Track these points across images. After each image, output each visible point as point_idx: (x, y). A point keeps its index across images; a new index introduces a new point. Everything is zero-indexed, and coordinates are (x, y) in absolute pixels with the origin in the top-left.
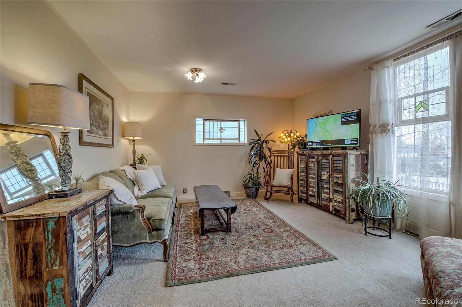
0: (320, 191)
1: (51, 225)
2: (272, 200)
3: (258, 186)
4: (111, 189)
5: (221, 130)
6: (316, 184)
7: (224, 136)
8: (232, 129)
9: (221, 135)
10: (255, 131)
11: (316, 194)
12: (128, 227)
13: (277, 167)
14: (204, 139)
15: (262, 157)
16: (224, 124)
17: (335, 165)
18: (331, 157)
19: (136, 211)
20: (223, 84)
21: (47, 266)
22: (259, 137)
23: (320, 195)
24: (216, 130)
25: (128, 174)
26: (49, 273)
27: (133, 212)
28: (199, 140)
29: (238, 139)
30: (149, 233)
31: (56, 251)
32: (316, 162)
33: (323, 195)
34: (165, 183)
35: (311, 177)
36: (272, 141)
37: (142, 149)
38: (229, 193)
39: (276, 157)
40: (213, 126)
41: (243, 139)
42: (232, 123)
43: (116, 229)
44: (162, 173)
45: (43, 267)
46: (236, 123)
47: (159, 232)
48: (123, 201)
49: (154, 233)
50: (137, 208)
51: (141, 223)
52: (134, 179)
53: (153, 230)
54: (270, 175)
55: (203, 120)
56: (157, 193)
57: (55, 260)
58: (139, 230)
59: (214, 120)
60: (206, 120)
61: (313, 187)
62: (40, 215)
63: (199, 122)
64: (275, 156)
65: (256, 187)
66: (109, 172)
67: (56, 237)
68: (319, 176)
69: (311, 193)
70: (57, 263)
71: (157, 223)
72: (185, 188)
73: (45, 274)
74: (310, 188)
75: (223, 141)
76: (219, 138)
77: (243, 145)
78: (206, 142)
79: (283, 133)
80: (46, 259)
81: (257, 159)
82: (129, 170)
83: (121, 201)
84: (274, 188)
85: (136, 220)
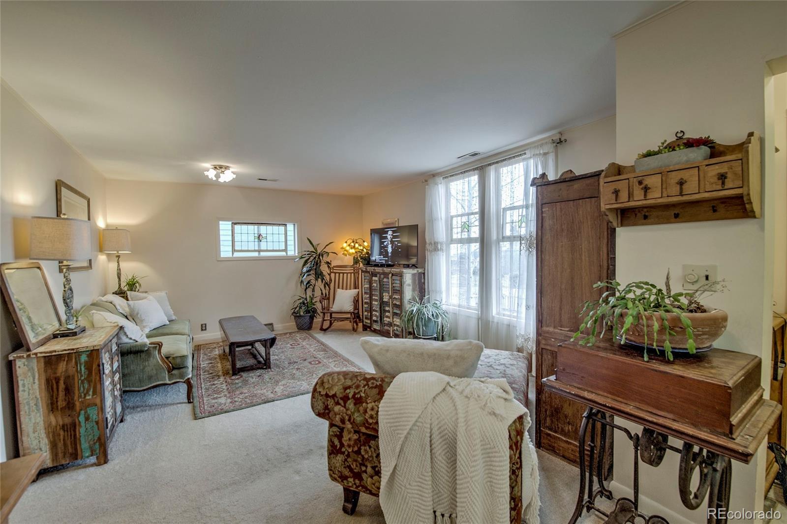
0: (382, 315)
1: (84, 358)
2: (332, 331)
3: (312, 313)
4: (120, 325)
5: (259, 237)
6: (379, 307)
7: (263, 246)
8: (276, 238)
9: (259, 245)
10: (308, 239)
11: (379, 319)
12: (142, 367)
13: (339, 288)
14: (234, 251)
15: (319, 275)
16: (263, 229)
17: (394, 285)
18: (390, 275)
19: (151, 349)
20: (260, 179)
21: (80, 397)
22: (315, 249)
23: (383, 321)
24: (251, 238)
25: (118, 307)
26: (82, 402)
27: (147, 350)
28: (225, 251)
29: (286, 250)
30: (169, 372)
31: (89, 382)
32: (378, 281)
33: (385, 319)
34: (174, 318)
35: (374, 299)
36: (332, 252)
38: (273, 326)
39: (337, 275)
40: (246, 234)
41: (293, 251)
42: (276, 228)
43: (126, 371)
45: (76, 398)
46: (282, 228)
47: (182, 370)
48: (133, 338)
49: (175, 372)
50: (153, 345)
51: (158, 362)
53: (174, 368)
54: (329, 299)
55: (230, 223)
56: (166, 331)
57: (88, 391)
58: (156, 370)
59: (248, 223)
60: (236, 224)
61: (376, 311)
62: (73, 349)
63: (225, 227)
64: (335, 273)
65: (309, 314)
66: (91, 305)
67: (89, 368)
68: (381, 298)
69: (374, 318)
70: (91, 393)
71: (178, 360)
72: (205, 323)
73: (77, 404)
74: (374, 313)
75: (263, 254)
76: (257, 248)
77: (292, 258)
78: (236, 255)
79: (346, 242)
80: (79, 390)
81: (312, 277)
82: (118, 301)
83: (131, 339)
84: (334, 315)
85: (151, 359)
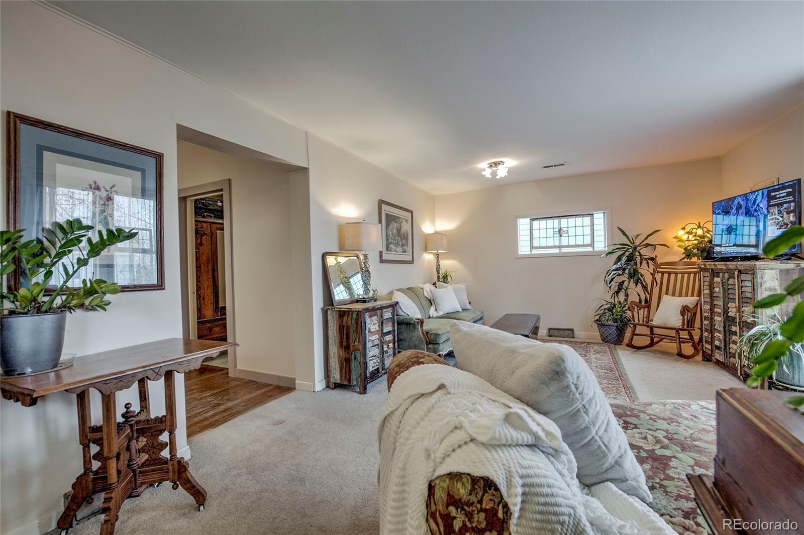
0: (728, 339)
1: (355, 316)
2: (654, 352)
3: (622, 325)
4: (396, 300)
5: (560, 230)
6: (722, 325)
7: (564, 241)
8: (579, 231)
9: (560, 241)
10: (620, 229)
11: (722, 346)
12: (410, 336)
13: (667, 293)
14: (532, 247)
15: (635, 276)
16: (564, 222)
17: (744, 289)
18: (736, 273)
19: (416, 323)
22: (629, 240)
23: (728, 347)
24: (550, 233)
25: (425, 292)
27: (413, 323)
28: (524, 249)
29: (592, 244)
30: (427, 345)
31: (357, 333)
32: (721, 285)
33: (732, 345)
34: (469, 307)
35: (717, 312)
36: (659, 244)
37: (447, 264)
38: (573, 332)
39: (666, 276)
40: (545, 228)
41: (601, 245)
42: (579, 220)
43: (401, 337)
44: (466, 295)
45: (351, 342)
46: (587, 220)
47: (436, 346)
48: (406, 312)
49: (430, 346)
50: (417, 321)
51: (420, 335)
52: (432, 299)
53: (430, 343)
54: (649, 307)
55: (529, 219)
56: (458, 316)
57: (356, 339)
58: (419, 341)
59: (547, 218)
60: (534, 220)
61: (719, 332)
62: (349, 309)
63: (523, 224)
64: (663, 273)
65: (616, 324)
66: (408, 289)
67: (357, 323)
68: (726, 311)
69: (717, 343)
70: (357, 341)
71: (432, 337)
73: (351, 347)
74: (716, 334)
75: (564, 250)
76: (557, 244)
77: (598, 254)
78: (535, 252)
79: (684, 229)
80: (352, 337)
81: (625, 277)
82: (428, 288)
83: (405, 313)
84: (656, 331)
85: (416, 331)
